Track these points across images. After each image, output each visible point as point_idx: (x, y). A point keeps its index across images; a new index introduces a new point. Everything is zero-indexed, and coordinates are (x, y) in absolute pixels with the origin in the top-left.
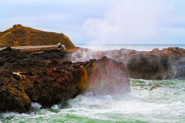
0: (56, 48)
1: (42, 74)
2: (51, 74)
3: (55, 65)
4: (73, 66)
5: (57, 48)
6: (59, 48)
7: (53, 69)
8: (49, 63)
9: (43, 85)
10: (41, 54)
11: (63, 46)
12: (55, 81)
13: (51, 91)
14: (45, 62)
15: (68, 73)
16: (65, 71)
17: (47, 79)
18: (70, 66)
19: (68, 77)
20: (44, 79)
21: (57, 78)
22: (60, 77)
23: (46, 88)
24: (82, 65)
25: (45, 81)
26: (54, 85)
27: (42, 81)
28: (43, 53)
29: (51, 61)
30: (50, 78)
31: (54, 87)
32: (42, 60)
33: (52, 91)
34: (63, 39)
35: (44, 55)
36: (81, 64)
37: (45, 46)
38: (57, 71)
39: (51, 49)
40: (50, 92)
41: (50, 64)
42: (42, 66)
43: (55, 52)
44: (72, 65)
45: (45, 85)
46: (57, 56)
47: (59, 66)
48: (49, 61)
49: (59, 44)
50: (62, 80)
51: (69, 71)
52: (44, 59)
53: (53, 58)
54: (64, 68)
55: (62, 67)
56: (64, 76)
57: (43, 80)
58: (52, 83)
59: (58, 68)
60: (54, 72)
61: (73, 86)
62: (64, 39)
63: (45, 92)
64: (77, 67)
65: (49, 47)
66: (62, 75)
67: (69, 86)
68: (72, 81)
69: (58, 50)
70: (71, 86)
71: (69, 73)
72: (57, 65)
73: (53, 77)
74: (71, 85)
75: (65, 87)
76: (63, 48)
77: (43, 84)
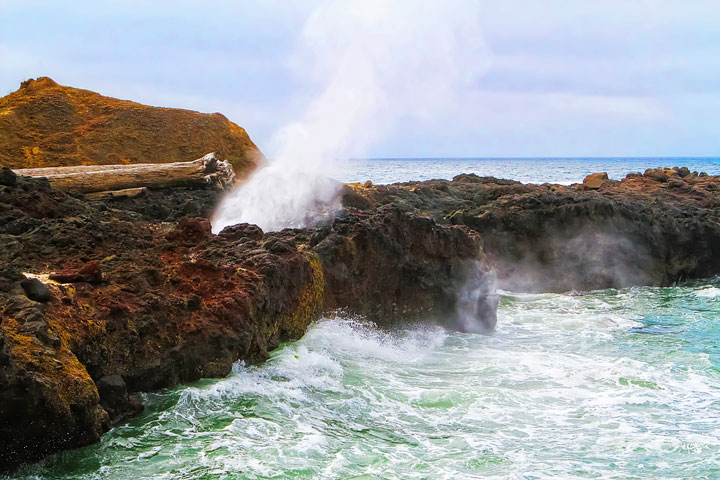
0: (193, 173)
1: (140, 278)
2: (178, 277)
3: (194, 241)
4: (267, 246)
5: (198, 172)
6: (206, 172)
7: (184, 259)
8: (170, 233)
9: (145, 323)
10: (136, 197)
11: (225, 164)
12: (194, 305)
13: (177, 348)
14: (152, 232)
15: (245, 274)
16: (235, 266)
17: (162, 297)
18: (254, 244)
19: (245, 291)
20: (151, 298)
21: (201, 294)
22: (213, 292)
23: (158, 337)
24: (303, 240)
25: (154, 307)
26: (189, 325)
27: (141, 306)
28: (143, 192)
29: (178, 227)
30: (175, 295)
31: (191, 333)
32: (139, 220)
33: (184, 348)
34: (224, 137)
35: (148, 202)
36: (297, 239)
37: (151, 167)
38: (202, 267)
39: (176, 176)
40: (174, 352)
41: (171, 237)
42: (140, 247)
43: (194, 189)
44: (262, 243)
45: (152, 324)
46: (199, 207)
47: (210, 244)
48: (168, 228)
49: (209, 156)
50: (223, 303)
51: (250, 265)
52: (146, 219)
53: (183, 215)
54: (229, 254)
55: (221, 250)
56: (231, 286)
57: (144, 303)
58: (181, 315)
59: (208, 252)
60: (189, 268)
61: (268, 325)
62: (229, 139)
63: (153, 353)
64: (282, 251)
65: (167, 172)
66: (224, 280)
67: (251, 328)
68: (265, 304)
69: (205, 180)
70: (260, 329)
71: (251, 274)
72: (203, 243)
73: (186, 289)
74: (261, 324)
75: (236, 330)
76: (226, 174)
77: (144, 320)
